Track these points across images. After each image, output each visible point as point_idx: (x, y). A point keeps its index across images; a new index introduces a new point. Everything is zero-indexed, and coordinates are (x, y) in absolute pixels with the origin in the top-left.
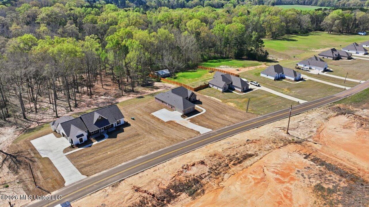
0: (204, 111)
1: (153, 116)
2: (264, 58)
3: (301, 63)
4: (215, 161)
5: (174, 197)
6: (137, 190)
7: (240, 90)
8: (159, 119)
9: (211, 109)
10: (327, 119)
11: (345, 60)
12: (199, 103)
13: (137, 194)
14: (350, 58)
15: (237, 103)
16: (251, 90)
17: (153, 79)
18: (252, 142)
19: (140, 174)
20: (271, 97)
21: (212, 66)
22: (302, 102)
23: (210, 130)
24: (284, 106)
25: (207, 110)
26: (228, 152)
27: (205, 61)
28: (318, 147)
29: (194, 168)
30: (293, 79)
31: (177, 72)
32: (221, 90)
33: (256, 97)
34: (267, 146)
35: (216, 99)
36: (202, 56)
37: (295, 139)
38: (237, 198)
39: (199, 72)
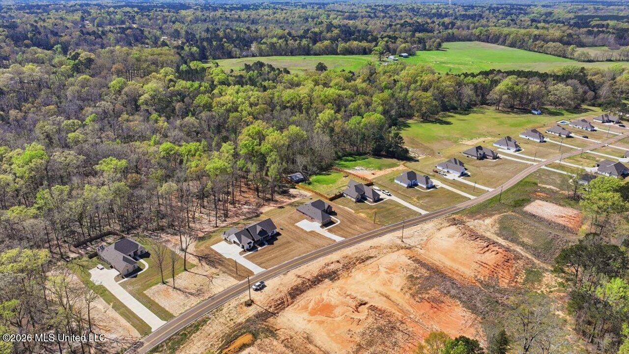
0: (339, 222)
1: (297, 226)
2: (404, 156)
3: (440, 165)
4: (347, 261)
5: (322, 281)
6: (299, 277)
7: (372, 200)
8: (302, 230)
9: (345, 220)
10: (439, 229)
11: (490, 160)
12: (334, 214)
13: (299, 279)
14: (495, 157)
15: (368, 214)
16: (382, 199)
17: (287, 185)
18: (374, 248)
19: (299, 268)
20: (399, 208)
21: (346, 167)
22: (423, 212)
23: (343, 239)
24: (408, 217)
25: (342, 222)
26: (356, 255)
27: (340, 158)
28: (422, 251)
29: (333, 265)
30: (425, 187)
31: (310, 175)
32: (354, 200)
33: (385, 207)
34: (385, 251)
35: (349, 209)
36: (336, 153)
37: (407, 246)
38: (359, 282)
39: (333, 176)
